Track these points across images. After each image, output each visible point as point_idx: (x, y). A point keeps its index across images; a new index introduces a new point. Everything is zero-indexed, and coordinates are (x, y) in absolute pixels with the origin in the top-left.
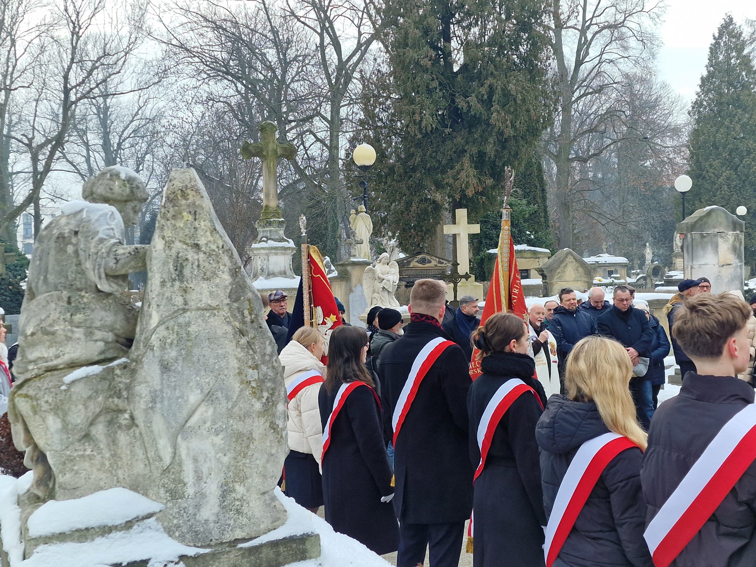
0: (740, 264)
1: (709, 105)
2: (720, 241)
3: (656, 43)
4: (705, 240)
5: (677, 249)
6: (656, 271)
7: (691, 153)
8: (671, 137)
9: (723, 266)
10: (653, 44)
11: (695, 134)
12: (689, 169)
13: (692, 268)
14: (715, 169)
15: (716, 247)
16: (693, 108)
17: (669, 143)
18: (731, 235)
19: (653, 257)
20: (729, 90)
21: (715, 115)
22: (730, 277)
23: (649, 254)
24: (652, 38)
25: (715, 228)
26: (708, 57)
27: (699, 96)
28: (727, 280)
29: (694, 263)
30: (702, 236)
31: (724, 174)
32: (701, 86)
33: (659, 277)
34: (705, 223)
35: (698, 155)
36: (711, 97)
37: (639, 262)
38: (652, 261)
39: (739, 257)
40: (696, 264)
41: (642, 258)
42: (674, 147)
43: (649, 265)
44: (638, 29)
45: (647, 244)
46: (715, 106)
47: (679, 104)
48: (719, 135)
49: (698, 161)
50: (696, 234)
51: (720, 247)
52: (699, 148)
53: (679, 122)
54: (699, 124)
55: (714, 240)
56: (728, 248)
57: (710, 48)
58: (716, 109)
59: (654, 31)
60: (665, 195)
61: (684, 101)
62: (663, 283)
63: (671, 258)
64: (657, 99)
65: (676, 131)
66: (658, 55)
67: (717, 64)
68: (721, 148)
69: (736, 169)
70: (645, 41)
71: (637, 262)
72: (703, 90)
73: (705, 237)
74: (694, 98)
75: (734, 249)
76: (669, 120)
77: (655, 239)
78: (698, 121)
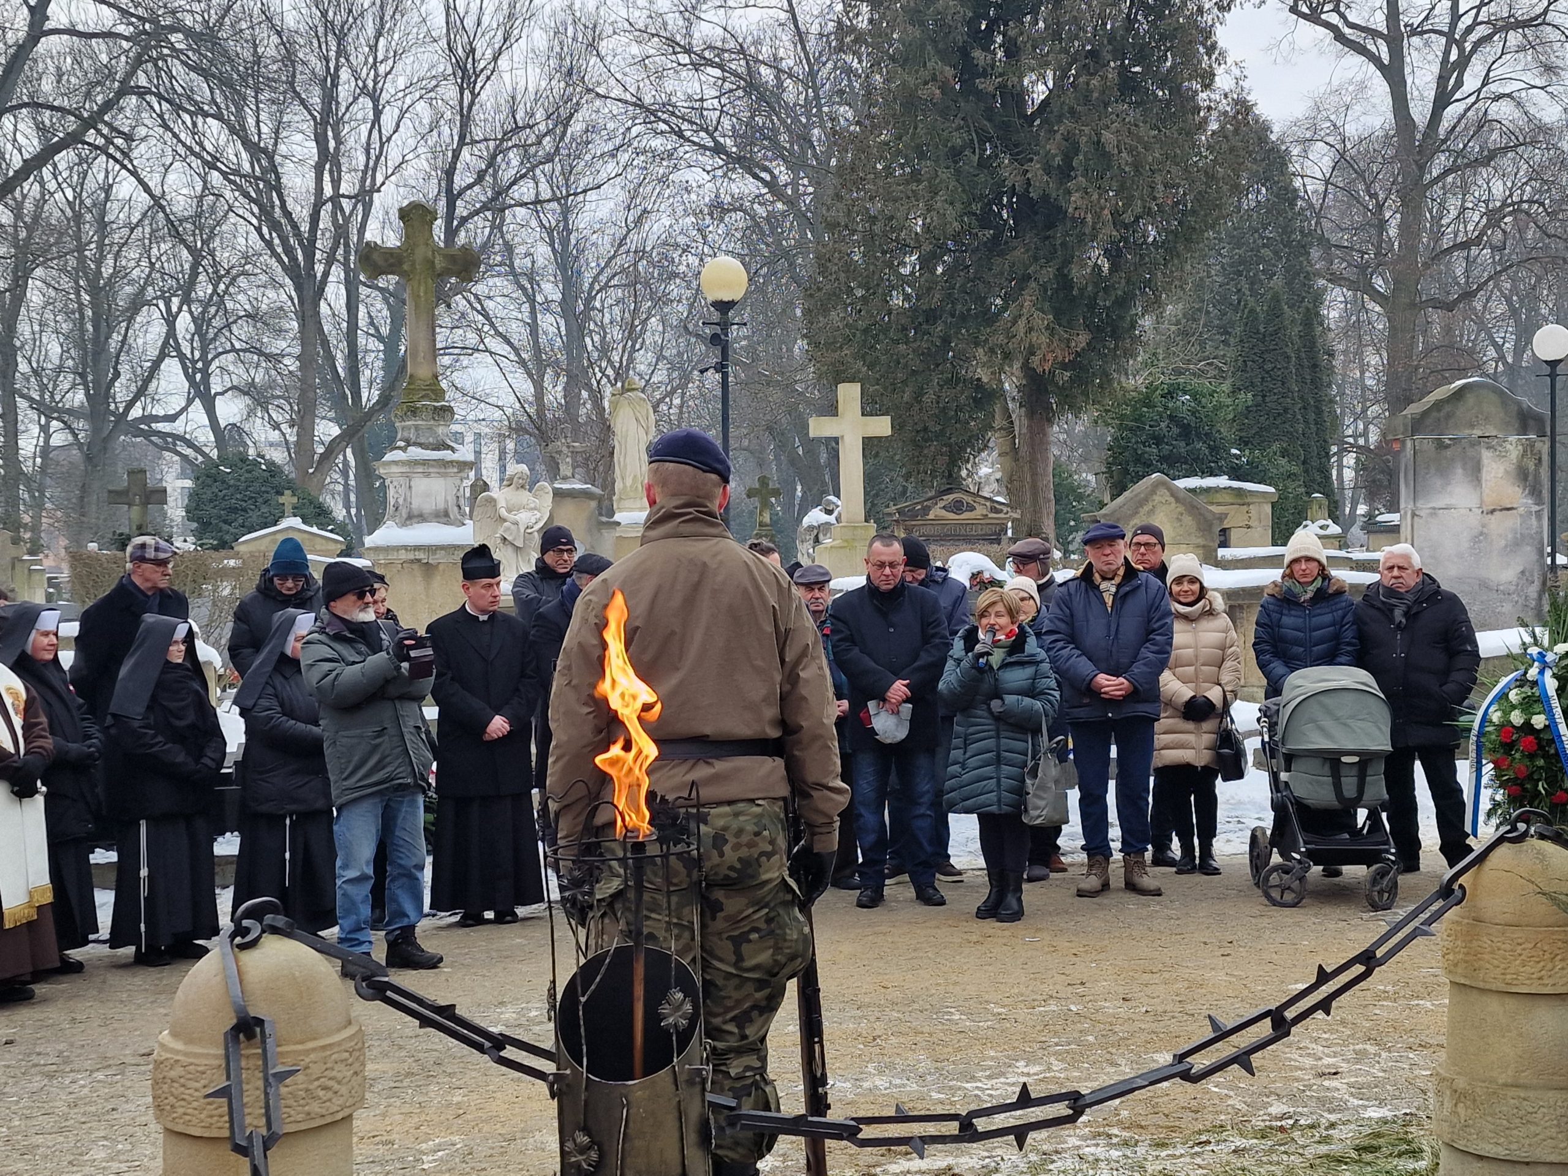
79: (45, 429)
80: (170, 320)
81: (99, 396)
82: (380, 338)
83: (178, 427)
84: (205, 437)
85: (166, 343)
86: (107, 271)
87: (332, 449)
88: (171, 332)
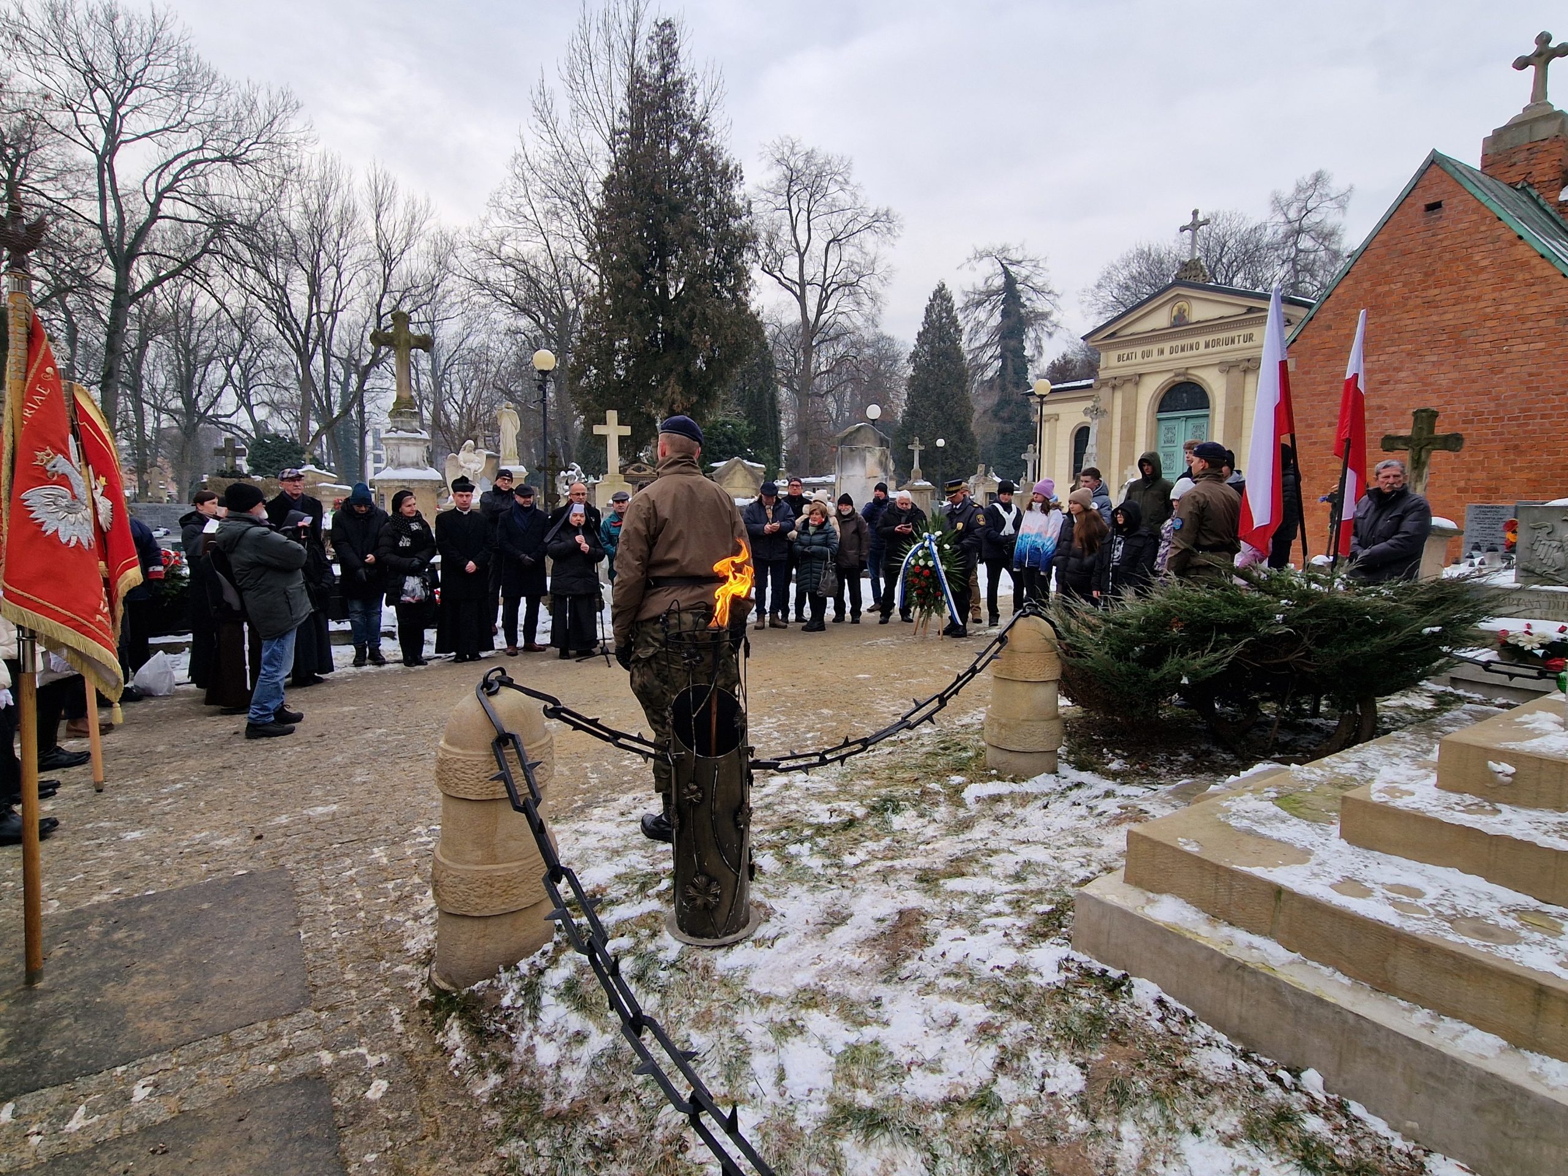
26: (924, 314)
27: (916, 348)
31: (932, 413)
32: (917, 340)
35: (912, 397)
36: (924, 349)
44: (869, 289)
46: (928, 357)
48: (929, 381)
49: (912, 402)
54: (915, 371)
57: (926, 308)
59: (881, 292)
66: (884, 312)
67: (933, 322)
68: (930, 392)
70: (874, 299)
72: (918, 343)
74: (912, 349)
75: (882, 465)
79: (157, 419)
80: (229, 368)
81: (190, 403)
82: (339, 383)
83: (233, 420)
84: (248, 425)
85: (226, 380)
86: (194, 341)
87: (318, 435)
88: (229, 375)
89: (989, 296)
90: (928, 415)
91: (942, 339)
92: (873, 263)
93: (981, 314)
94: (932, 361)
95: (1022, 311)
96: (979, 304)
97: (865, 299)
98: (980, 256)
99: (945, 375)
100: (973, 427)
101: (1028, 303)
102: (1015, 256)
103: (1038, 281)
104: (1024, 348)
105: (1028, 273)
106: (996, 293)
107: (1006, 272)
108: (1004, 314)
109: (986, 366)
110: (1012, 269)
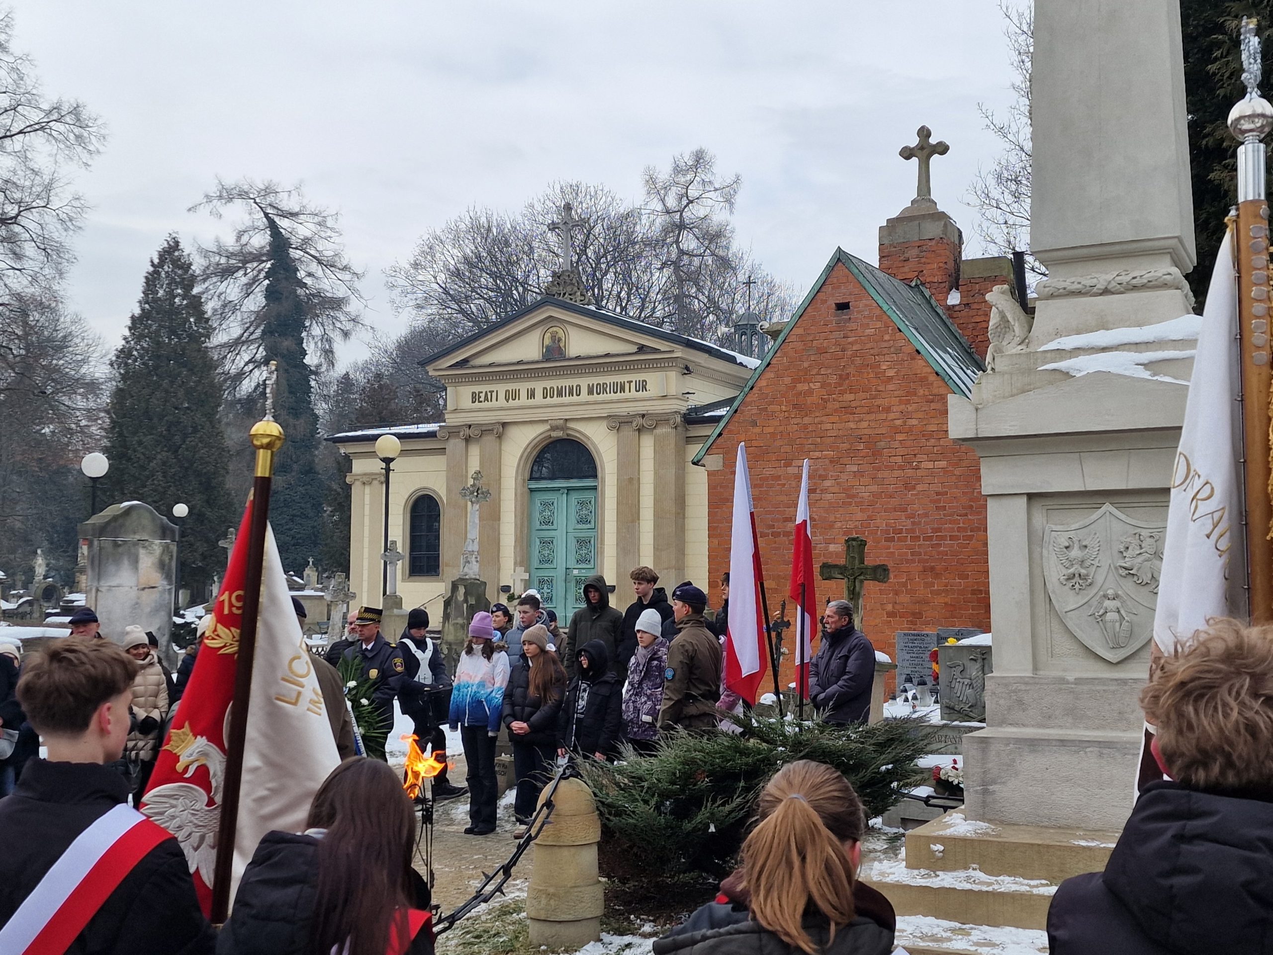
0: (168, 587)
1: (142, 357)
2: (142, 552)
3: (66, 257)
4: (120, 550)
5: (82, 561)
6: (49, 593)
7: (113, 421)
8: (84, 396)
9: (143, 589)
10: (60, 257)
11: (119, 395)
12: (109, 444)
13: (97, 590)
14: (145, 447)
15: (135, 562)
16: (118, 357)
17: (81, 403)
18: (157, 544)
19: (47, 571)
20: (170, 339)
21: (150, 371)
22: (153, 605)
23: (40, 566)
24: (60, 250)
25: (135, 533)
26: (142, 289)
27: (127, 342)
28: (149, 609)
29: (102, 583)
30: (116, 545)
31: (159, 456)
32: (130, 329)
33: (53, 602)
34: (121, 526)
35: (121, 426)
36: (145, 345)
37: (23, 578)
38: (46, 577)
39: (168, 577)
40: (104, 584)
41: (30, 572)
42: (88, 410)
43: (39, 582)
44: (40, 232)
45: (39, 551)
46: (150, 360)
47: (99, 348)
48: (154, 401)
49: (120, 434)
50: (106, 541)
51: (141, 561)
52: (124, 416)
53: (97, 375)
54: (125, 382)
55: (133, 550)
56: (153, 564)
57: (146, 278)
58: (151, 363)
59: (62, 239)
60: (71, 479)
61: (107, 346)
62: (58, 611)
63: (74, 574)
64: (65, 337)
65: (92, 387)
66: (68, 275)
67: (156, 300)
68: (155, 420)
69: (177, 451)
70: (49, 251)
71: (20, 578)
72: (133, 334)
73: (120, 546)
74: (120, 344)
75: (162, 566)
76: (83, 371)
77: (52, 543)
78: (124, 378)
89: (245, 262)
90: (150, 459)
91: (172, 332)
92: (48, 188)
93: (232, 289)
94: (156, 367)
95: (300, 291)
96: (226, 272)
97: (29, 249)
98: (228, 195)
99: (181, 393)
100: (230, 483)
101: (308, 281)
102: (289, 203)
103: (326, 248)
104: (304, 353)
105: (308, 234)
106: (257, 257)
107: (273, 226)
108: (271, 294)
109: (240, 376)
110: (284, 224)
